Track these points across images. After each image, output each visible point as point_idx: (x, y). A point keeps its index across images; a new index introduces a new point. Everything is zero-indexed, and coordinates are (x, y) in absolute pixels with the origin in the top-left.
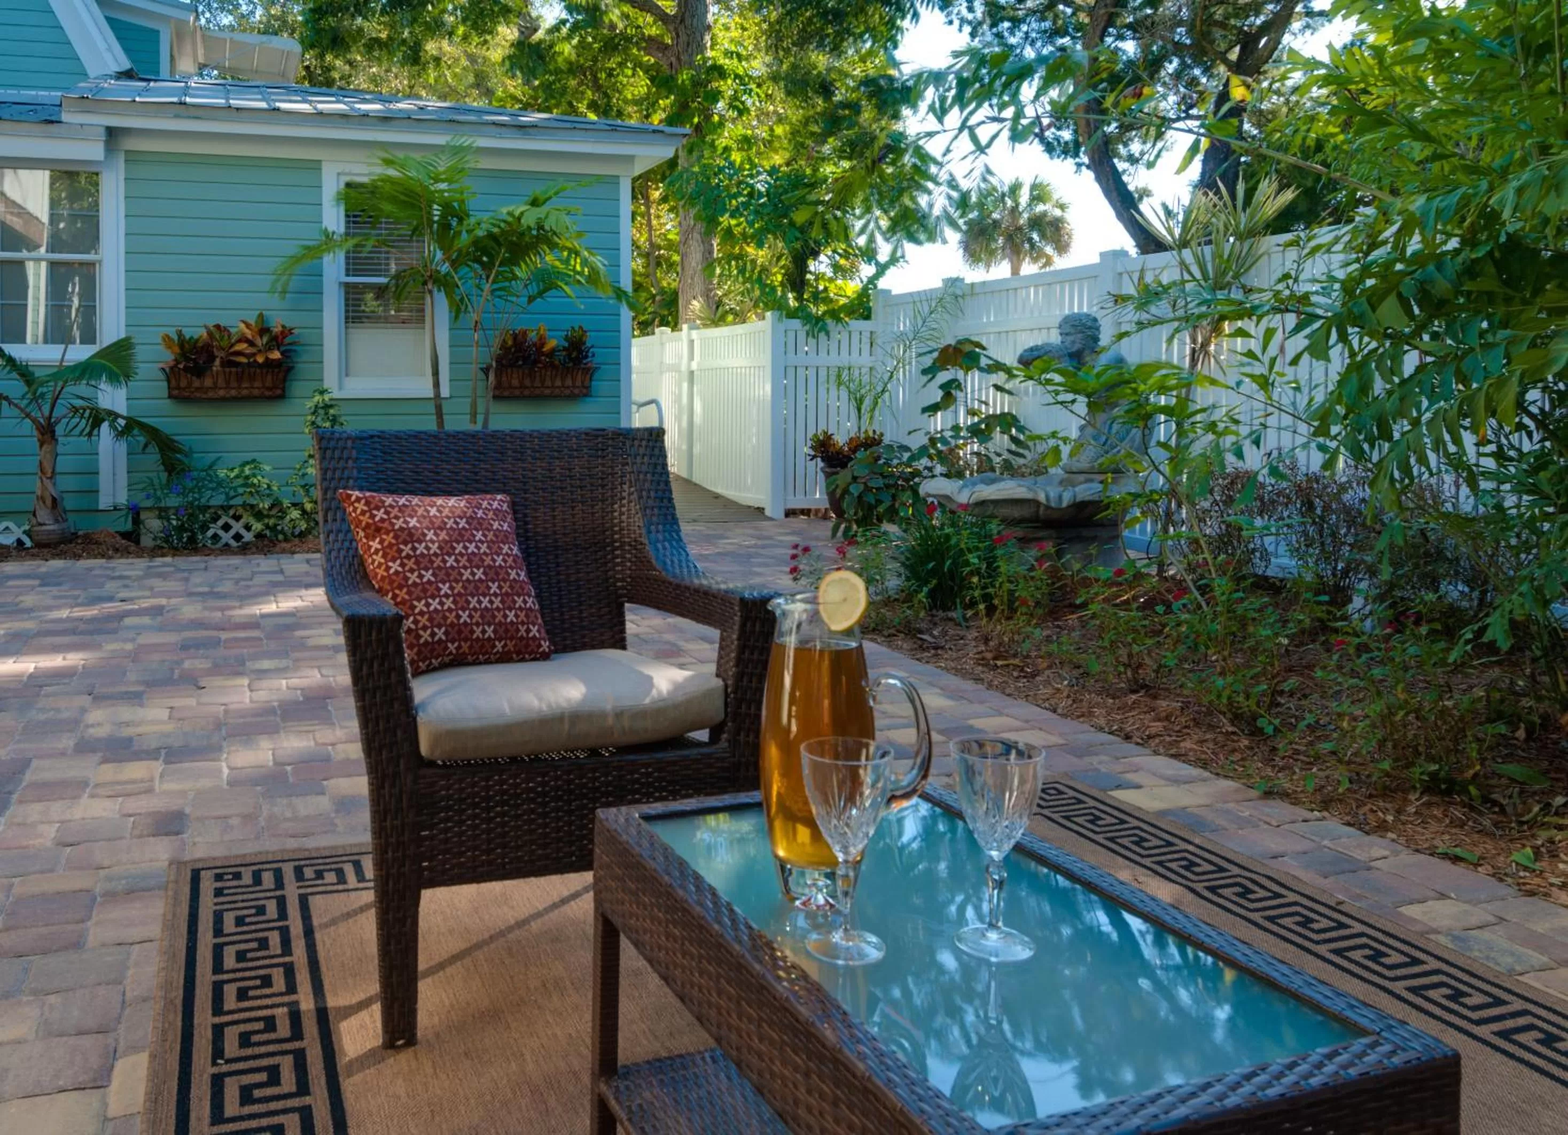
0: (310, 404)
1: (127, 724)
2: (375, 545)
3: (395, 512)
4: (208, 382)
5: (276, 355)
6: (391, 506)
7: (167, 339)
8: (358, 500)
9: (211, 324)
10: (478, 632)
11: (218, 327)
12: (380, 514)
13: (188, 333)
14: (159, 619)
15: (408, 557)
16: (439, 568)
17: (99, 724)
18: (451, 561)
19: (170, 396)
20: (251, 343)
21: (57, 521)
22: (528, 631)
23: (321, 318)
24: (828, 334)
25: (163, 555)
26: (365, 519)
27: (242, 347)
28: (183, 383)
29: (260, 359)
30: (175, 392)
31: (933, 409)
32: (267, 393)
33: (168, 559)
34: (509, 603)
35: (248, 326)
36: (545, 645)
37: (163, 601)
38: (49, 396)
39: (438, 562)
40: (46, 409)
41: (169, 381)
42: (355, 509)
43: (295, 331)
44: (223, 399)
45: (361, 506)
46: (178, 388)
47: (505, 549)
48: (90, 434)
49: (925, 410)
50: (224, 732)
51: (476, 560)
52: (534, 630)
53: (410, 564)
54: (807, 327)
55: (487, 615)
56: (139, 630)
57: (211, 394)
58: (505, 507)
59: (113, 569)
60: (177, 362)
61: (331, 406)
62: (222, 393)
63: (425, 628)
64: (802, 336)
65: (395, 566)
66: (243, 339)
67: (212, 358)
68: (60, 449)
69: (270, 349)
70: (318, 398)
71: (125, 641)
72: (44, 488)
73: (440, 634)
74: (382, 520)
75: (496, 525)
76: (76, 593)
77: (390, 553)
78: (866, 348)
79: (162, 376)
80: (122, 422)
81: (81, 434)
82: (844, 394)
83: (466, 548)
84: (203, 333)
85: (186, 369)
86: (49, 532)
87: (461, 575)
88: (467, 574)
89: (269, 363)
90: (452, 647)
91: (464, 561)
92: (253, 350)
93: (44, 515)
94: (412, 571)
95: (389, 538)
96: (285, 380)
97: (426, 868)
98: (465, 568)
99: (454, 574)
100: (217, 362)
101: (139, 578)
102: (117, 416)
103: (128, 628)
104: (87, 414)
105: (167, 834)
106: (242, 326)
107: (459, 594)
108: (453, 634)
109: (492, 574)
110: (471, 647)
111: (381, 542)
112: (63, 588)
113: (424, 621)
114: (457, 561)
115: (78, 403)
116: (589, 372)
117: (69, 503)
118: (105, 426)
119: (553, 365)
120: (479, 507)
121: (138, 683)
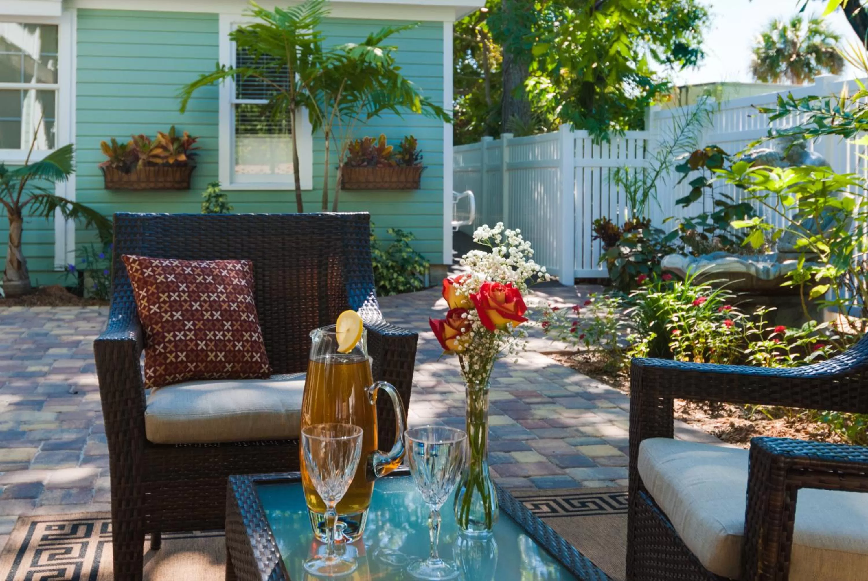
0: (205, 194)
1: (25, 423)
2: (143, 293)
3: (159, 270)
4: (133, 177)
5: (183, 158)
6: (157, 266)
7: (105, 146)
8: (134, 261)
9: (137, 134)
10: (212, 356)
11: (141, 137)
12: (148, 272)
13: (120, 141)
14: (74, 350)
15: (165, 302)
16: (187, 310)
17: (6, 422)
18: (196, 306)
19: (107, 188)
20: (165, 148)
21: (21, 278)
22: (252, 357)
23: (217, 131)
24: (609, 141)
25: (93, 304)
26: (138, 275)
27: (158, 151)
28: (116, 178)
29: (171, 161)
30: (110, 185)
31: (686, 201)
32: (176, 186)
33: (96, 308)
34: (238, 336)
35: (163, 136)
36: (265, 368)
37: (81, 338)
38: (18, 187)
39: (186, 306)
40: (15, 196)
41: (105, 176)
42: (132, 268)
43: (197, 140)
44: (144, 190)
45: (136, 266)
46: (112, 181)
47: (240, 298)
48: (47, 215)
49: (678, 202)
50: (90, 431)
51: (216, 306)
52: (257, 357)
53: (166, 307)
54: (592, 136)
55: (220, 345)
56: (57, 358)
57: (136, 186)
58: (246, 268)
59: (55, 314)
60: (112, 162)
61: (221, 196)
62: (143, 185)
63: (171, 352)
64: (588, 143)
65: (154, 308)
66: (160, 146)
67: (137, 159)
68: (24, 226)
69: (179, 153)
70: (210, 190)
71: (44, 365)
72: (12, 254)
73: (182, 356)
74: (149, 276)
75: (236, 281)
76: (23, 330)
77: (153, 299)
78: (640, 151)
79: (100, 173)
80: (70, 206)
81: (41, 215)
82: (621, 189)
83: (209, 297)
84: (130, 140)
85: (117, 167)
86: (16, 286)
87: (203, 315)
88: (207, 315)
89: (178, 164)
90: (191, 366)
91: (206, 306)
92: (166, 154)
93: (12, 273)
94: (166, 312)
95: (152, 289)
96: (190, 176)
97: (148, 519)
98: (207, 311)
99: (198, 315)
100: (140, 162)
101: (71, 321)
102: (67, 202)
103: (50, 356)
104: (45, 199)
105: (25, 498)
106: (159, 136)
107: (200, 329)
108: (192, 356)
109: (227, 316)
110: (206, 367)
111: (147, 292)
112: (16, 326)
113: (171, 347)
114: (201, 306)
115: (38, 192)
116: (419, 171)
117: (31, 265)
118: (58, 210)
119: (390, 165)
120: (225, 268)
121: (43, 394)
